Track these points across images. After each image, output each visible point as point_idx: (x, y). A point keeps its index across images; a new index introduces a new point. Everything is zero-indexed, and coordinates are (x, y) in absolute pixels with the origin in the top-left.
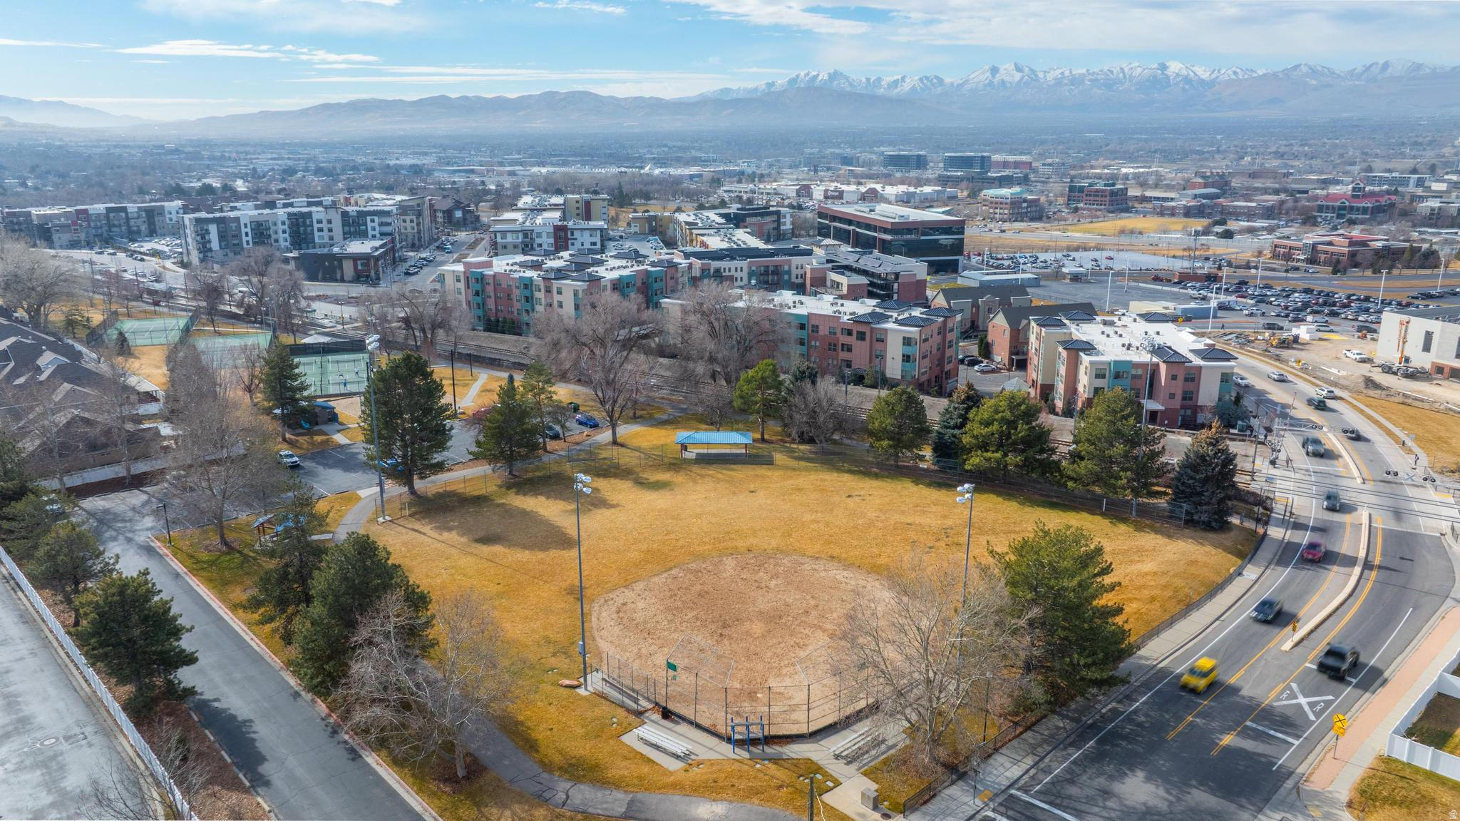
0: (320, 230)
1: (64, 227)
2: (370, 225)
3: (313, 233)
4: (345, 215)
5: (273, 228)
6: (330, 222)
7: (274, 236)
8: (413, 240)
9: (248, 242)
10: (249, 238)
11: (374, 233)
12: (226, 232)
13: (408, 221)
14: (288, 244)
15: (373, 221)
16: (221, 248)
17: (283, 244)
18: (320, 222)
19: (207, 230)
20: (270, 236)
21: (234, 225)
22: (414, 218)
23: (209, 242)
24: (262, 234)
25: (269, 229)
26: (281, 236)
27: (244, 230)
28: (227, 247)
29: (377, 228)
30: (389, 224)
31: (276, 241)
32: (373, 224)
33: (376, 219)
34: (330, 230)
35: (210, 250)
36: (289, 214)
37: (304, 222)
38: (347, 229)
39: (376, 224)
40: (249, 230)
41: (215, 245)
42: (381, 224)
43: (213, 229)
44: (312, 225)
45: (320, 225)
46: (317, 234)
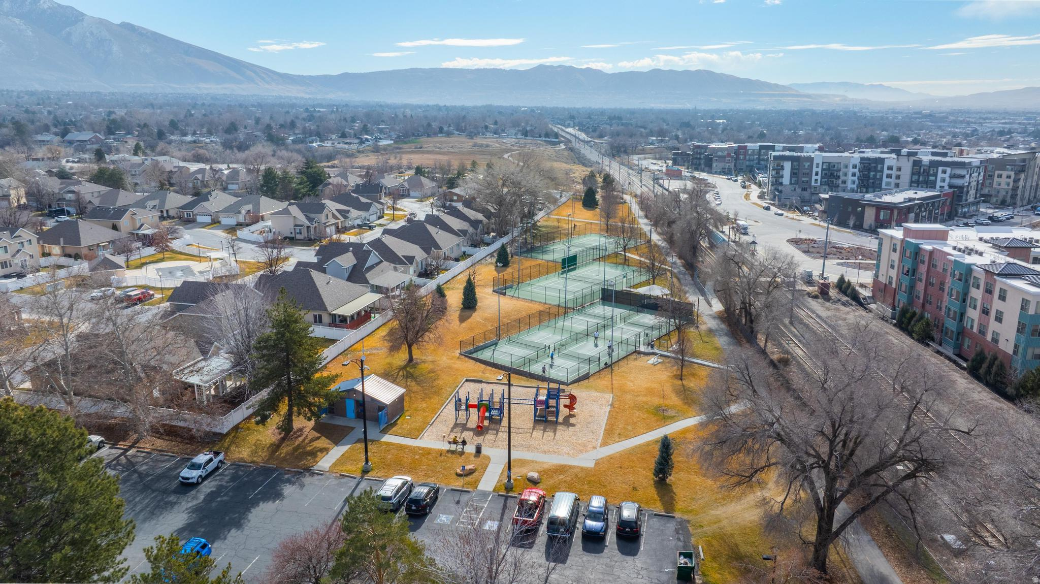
0: (889, 176)
1: (722, 158)
2: (940, 175)
3: (881, 179)
4: (917, 163)
5: (843, 170)
6: (899, 169)
7: (842, 178)
8: (1005, 196)
9: (816, 180)
10: (819, 177)
11: (942, 184)
12: (798, 169)
13: (1004, 176)
14: (855, 186)
15: (944, 172)
16: (791, 183)
17: (850, 185)
18: (890, 168)
19: (782, 166)
20: (839, 177)
21: (807, 164)
22: (1012, 174)
23: (782, 177)
24: (832, 174)
25: (840, 170)
26: (850, 178)
27: (815, 169)
28: (797, 183)
29: (948, 180)
30: (963, 177)
31: (844, 182)
32: (944, 176)
33: (949, 170)
34: (898, 177)
35: (781, 184)
36: (862, 159)
37: (876, 168)
38: (915, 178)
39: (947, 176)
40: (819, 170)
41: (786, 180)
42: (952, 176)
43: (787, 165)
44: (882, 171)
45: (890, 172)
46: (885, 180)
